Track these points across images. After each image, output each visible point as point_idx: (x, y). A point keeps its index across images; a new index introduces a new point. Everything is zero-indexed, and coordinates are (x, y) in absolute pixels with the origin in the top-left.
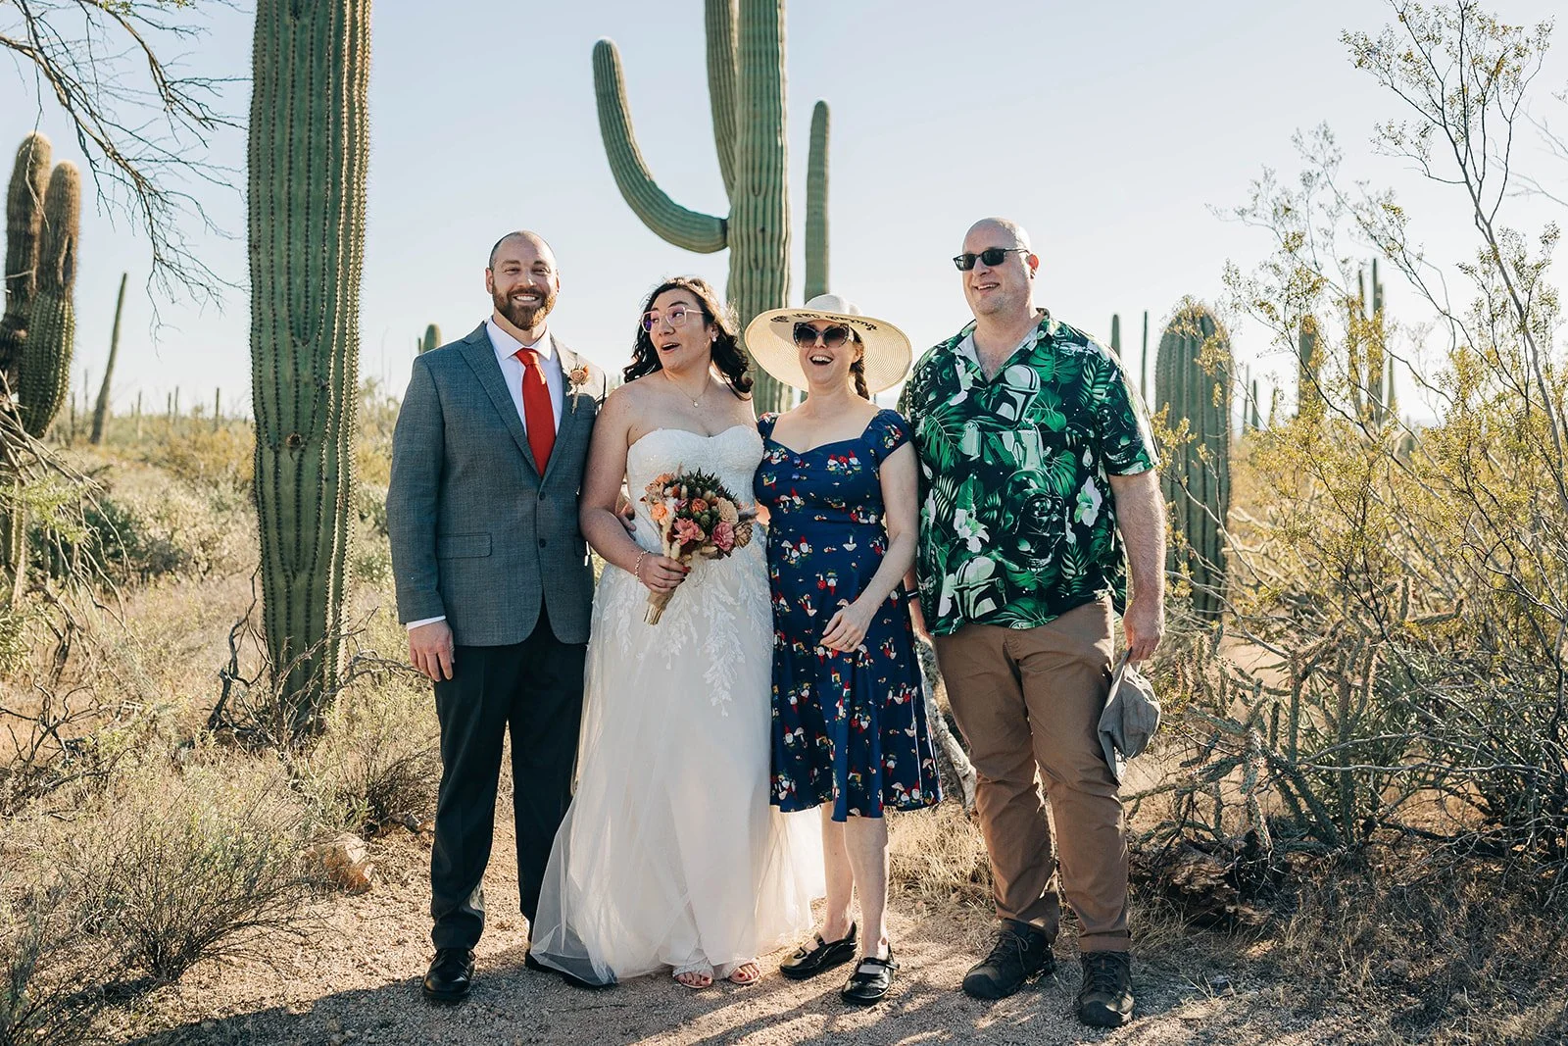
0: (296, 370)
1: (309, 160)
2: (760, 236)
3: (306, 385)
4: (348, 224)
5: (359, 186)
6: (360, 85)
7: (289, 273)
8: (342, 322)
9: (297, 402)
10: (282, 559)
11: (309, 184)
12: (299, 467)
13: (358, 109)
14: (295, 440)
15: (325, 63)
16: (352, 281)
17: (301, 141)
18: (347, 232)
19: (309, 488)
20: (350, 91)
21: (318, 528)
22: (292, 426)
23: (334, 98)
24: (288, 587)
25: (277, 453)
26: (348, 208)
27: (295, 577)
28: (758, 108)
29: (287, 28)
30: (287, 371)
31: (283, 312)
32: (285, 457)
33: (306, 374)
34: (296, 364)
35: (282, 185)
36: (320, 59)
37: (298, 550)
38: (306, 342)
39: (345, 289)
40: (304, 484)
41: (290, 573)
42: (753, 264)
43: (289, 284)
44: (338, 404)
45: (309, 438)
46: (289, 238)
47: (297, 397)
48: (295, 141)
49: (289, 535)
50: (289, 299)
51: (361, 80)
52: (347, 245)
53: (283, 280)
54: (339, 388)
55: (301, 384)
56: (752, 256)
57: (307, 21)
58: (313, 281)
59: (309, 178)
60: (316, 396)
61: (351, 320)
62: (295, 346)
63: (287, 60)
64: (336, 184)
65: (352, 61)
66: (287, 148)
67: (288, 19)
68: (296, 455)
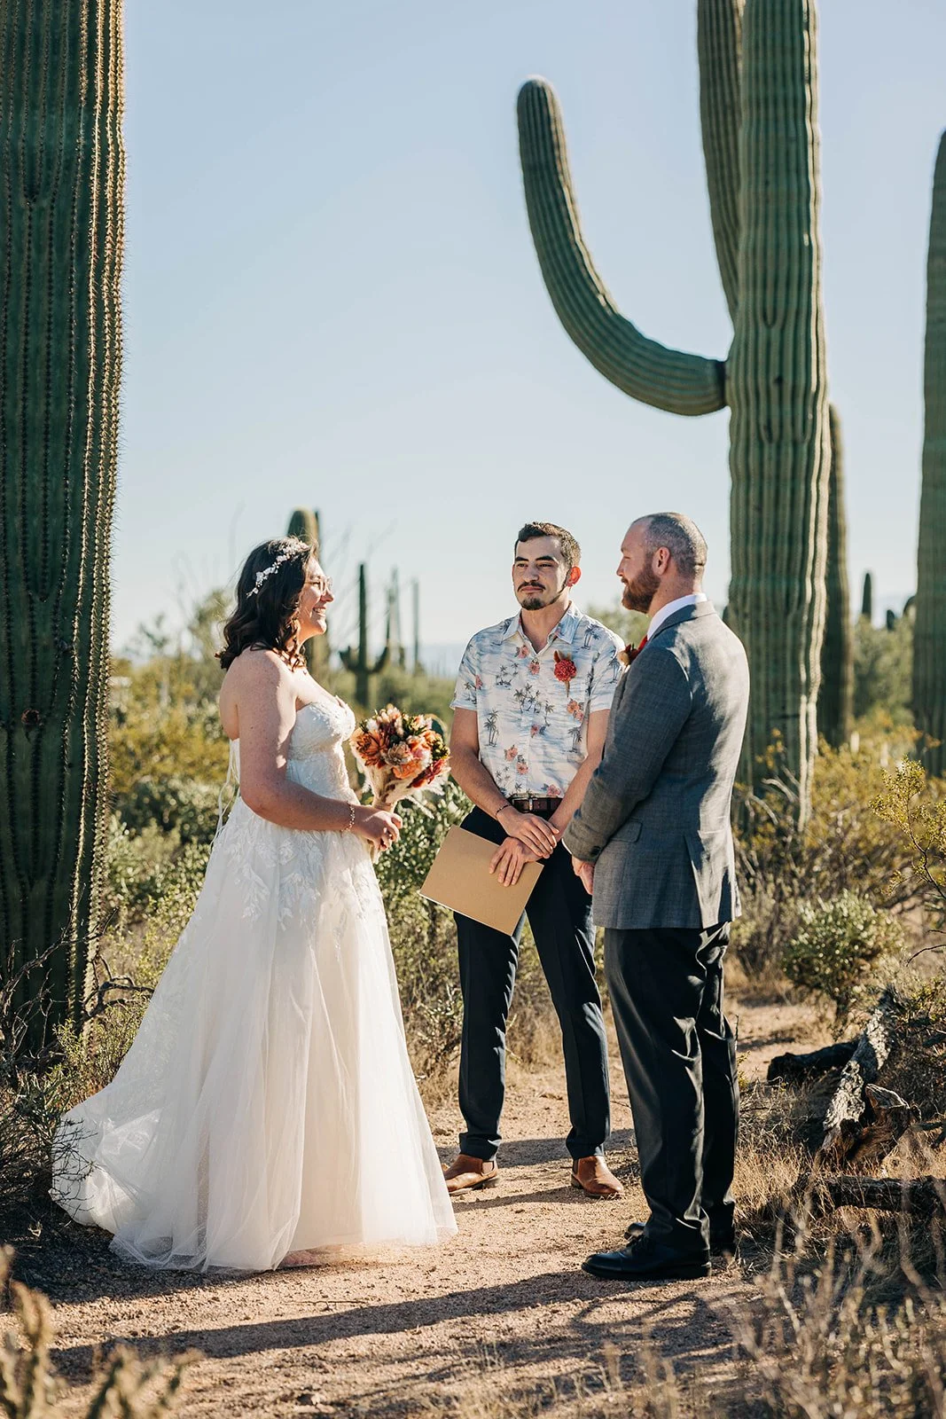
0: (33, 631)
1: (48, 374)
2: (774, 390)
3: (46, 649)
4: (96, 450)
5: (109, 402)
6: (111, 278)
7: (24, 513)
8: (89, 571)
9: (34, 670)
10: (16, 862)
11: (48, 404)
12: (37, 750)
13: (109, 309)
14: (31, 717)
15: (67, 255)
16: (100, 523)
17: (37, 351)
18: (94, 460)
19: (49, 775)
20: (98, 288)
21: (60, 825)
22: (28, 700)
23: (79, 297)
24: (24, 896)
25: (10, 733)
26: (97, 429)
27: (32, 885)
28: (771, 188)
29: (21, 212)
30: (23, 634)
31: (17, 560)
32: (20, 738)
33: (45, 636)
34: (32, 623)
35: (15, 406)
36: (61, 250)
37: (36, 852)
38: (45, 597)
39: (91, 530)
40: (43, 770)
41: (25, 879)
42: (764, 434)
43: (24, 525)
44: (84, 672)
45: (49, 715)
46: (24, 470)
47: (34, 663)
48: (31, 351)
49: (26, 834)
50: (24, 545)
51: (112, 271)
52: (94, 477)
53: (17, 521)
54: (84, 653)
55: (39, 648)
56: (763, 421)
57: (45, 203)
58: (55, 522)
59: (48, 396)
60: (57, 663)
61: (100, 568)
62: (32, 602)
63: (21, 251)
64: (81, 402)
65: (100, 250)
66: (20, 360)
67: (22, 202)
68: (33, 734)
